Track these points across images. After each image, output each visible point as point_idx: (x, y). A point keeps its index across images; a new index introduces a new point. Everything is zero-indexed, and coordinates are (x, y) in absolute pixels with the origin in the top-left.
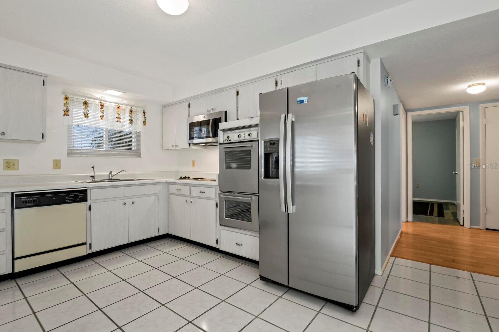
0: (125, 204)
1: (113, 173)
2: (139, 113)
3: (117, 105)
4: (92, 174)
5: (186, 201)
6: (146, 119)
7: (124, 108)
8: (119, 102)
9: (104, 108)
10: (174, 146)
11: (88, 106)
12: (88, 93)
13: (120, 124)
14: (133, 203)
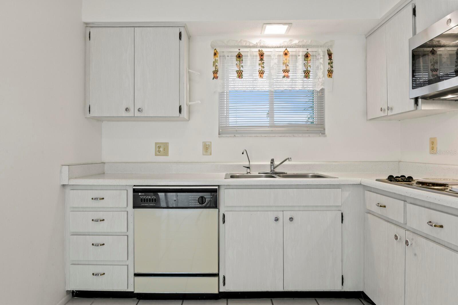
0: (277, 220)
1: (276, 163)
2: (319, 57)
3: (284, 49)
4: (247, 163)
5: (396, 237)
6: (333, 65)
7: (294, 53)
8: (286, 44)
9: (265, 58)
10: (385, 110)
11: (242, 60)
12: (241, 40)
13: (289, 80)
14: (291, 219)
